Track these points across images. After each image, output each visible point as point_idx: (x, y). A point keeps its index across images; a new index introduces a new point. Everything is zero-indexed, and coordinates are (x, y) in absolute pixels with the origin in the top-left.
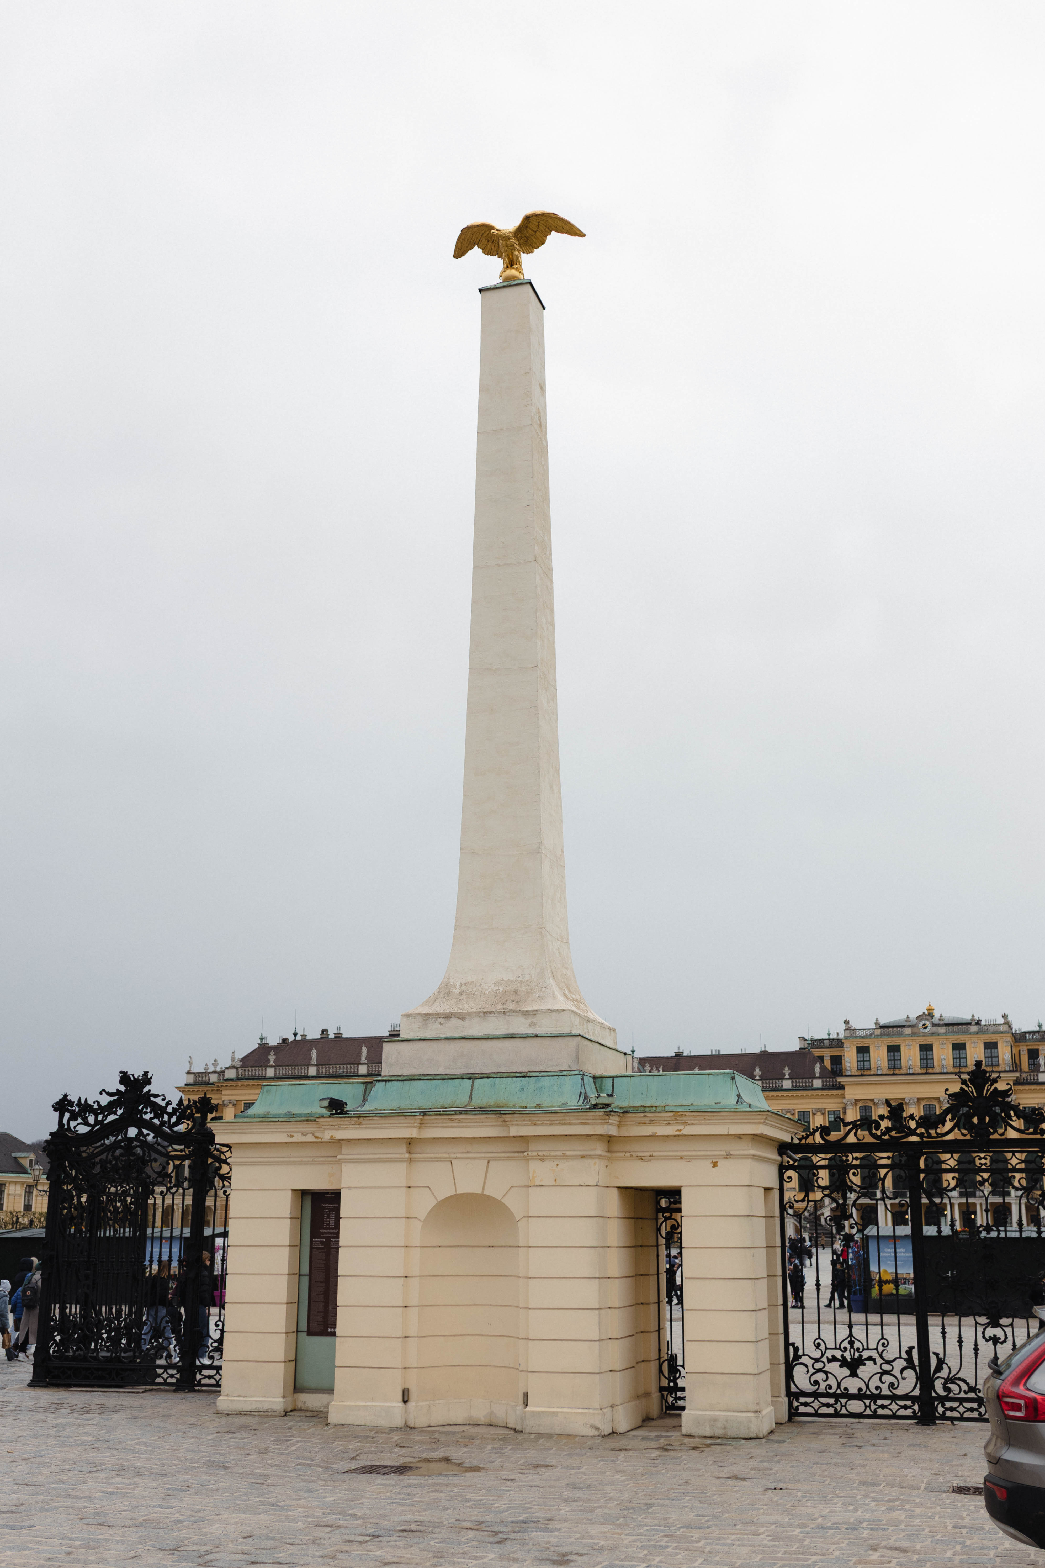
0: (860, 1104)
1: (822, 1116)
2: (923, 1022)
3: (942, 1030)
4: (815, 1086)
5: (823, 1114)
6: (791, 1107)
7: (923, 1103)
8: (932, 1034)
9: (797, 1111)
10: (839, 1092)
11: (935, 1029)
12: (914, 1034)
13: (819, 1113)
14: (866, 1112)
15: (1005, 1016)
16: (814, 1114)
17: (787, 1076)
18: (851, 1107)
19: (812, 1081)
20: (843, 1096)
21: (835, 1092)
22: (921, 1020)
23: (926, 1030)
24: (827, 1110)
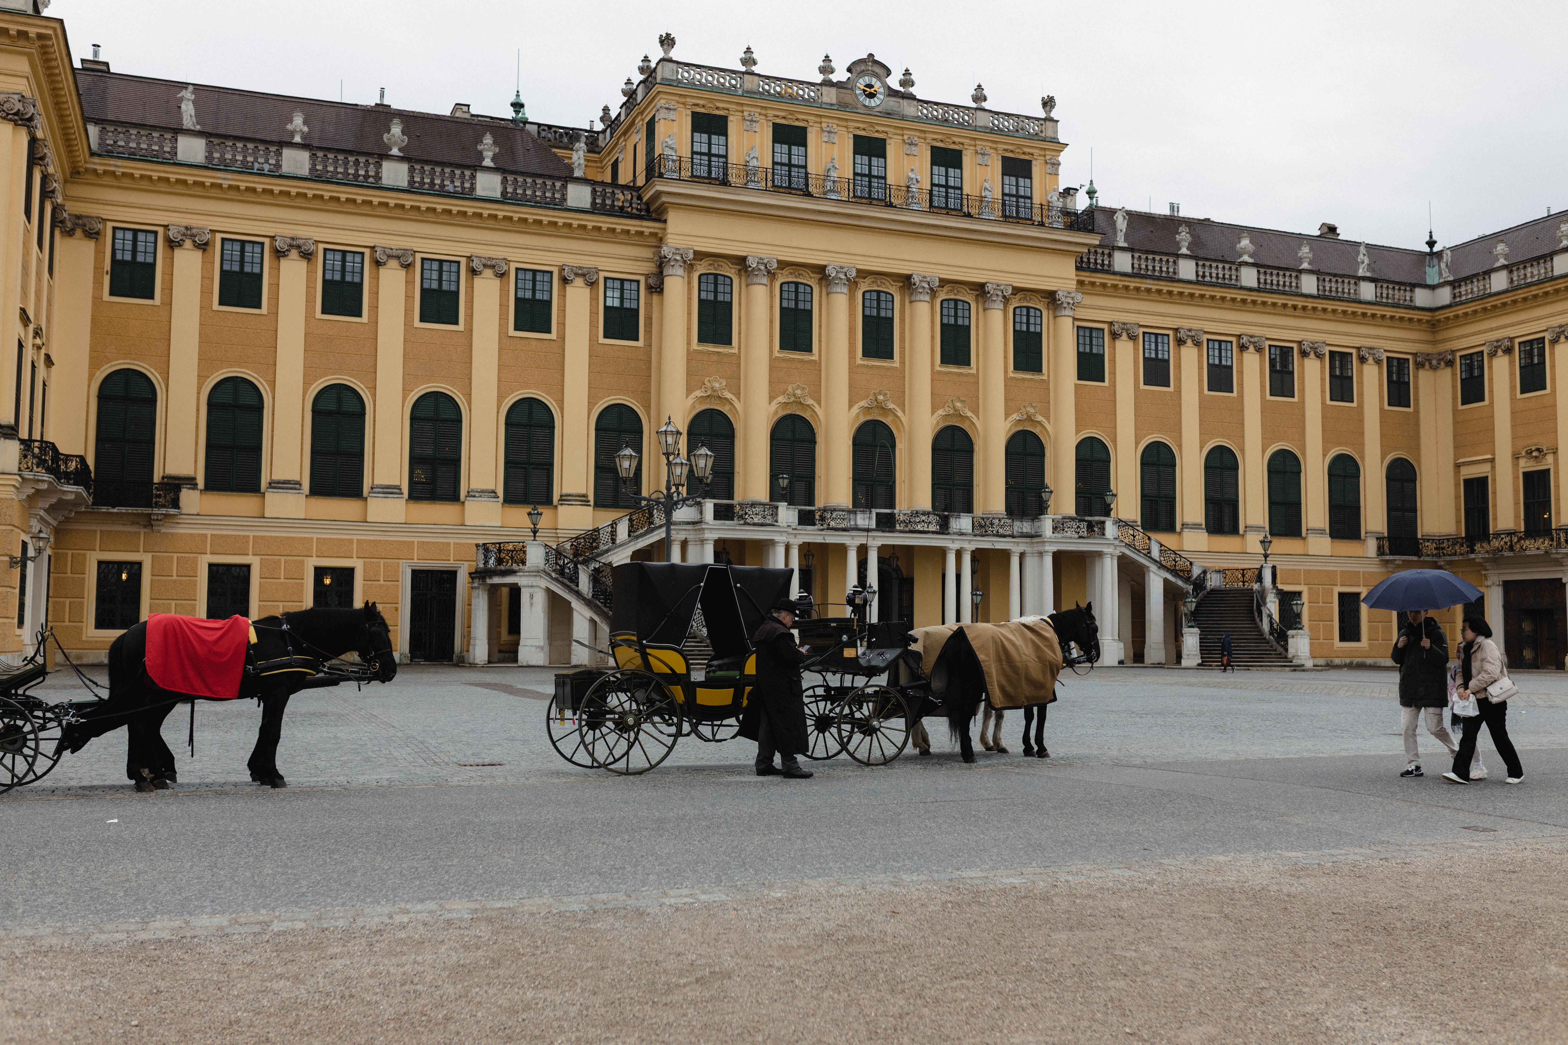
0: (702, 268)
1: (587, 291)
2: (867, 79)
3: (909, 109)
4: (571, 202)
5: (592, 284)
6: (497, 253)
7: (864, 286)
8: (888, 114)
9: (513, 266)
10: (648, 227)
11: (892, 103)
12: (842, 106)
13: (579, 282)
14: (716, 292)
15: (1048, 103)
16: (565, 281)
17: (488, 162)
18: (680, 271)
19: (564, 187)
20: (659, 240)
21: (633, 225)
22: (862, 73)
23: (873, 102)
24: (602, 275)
